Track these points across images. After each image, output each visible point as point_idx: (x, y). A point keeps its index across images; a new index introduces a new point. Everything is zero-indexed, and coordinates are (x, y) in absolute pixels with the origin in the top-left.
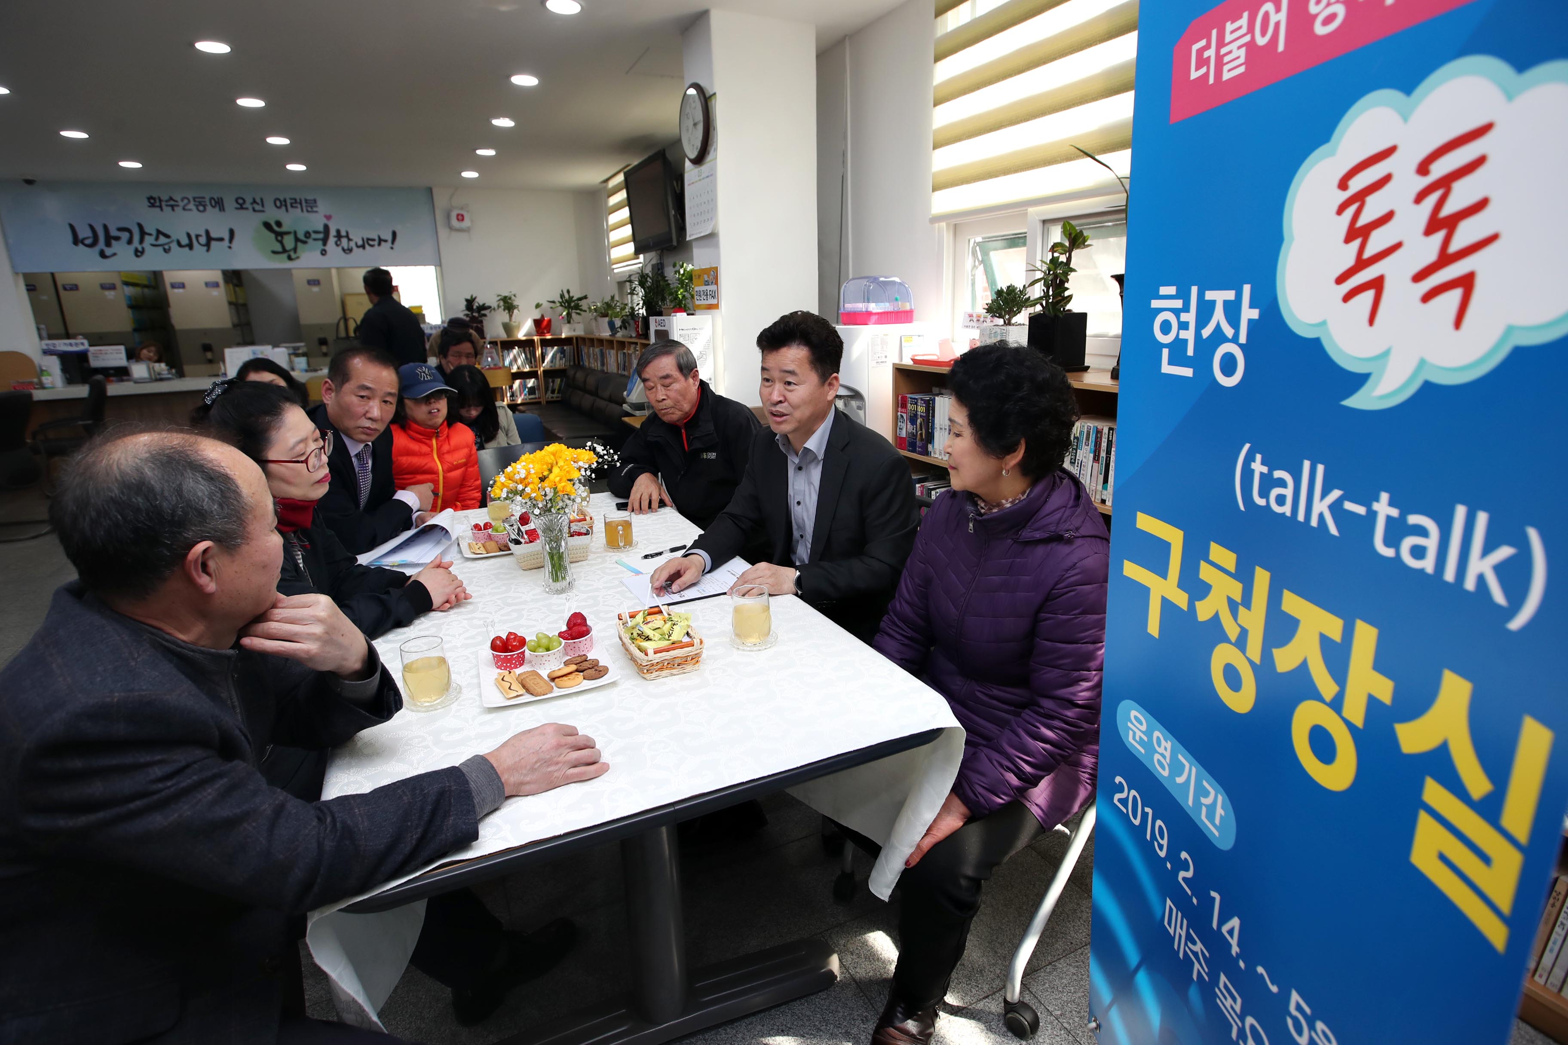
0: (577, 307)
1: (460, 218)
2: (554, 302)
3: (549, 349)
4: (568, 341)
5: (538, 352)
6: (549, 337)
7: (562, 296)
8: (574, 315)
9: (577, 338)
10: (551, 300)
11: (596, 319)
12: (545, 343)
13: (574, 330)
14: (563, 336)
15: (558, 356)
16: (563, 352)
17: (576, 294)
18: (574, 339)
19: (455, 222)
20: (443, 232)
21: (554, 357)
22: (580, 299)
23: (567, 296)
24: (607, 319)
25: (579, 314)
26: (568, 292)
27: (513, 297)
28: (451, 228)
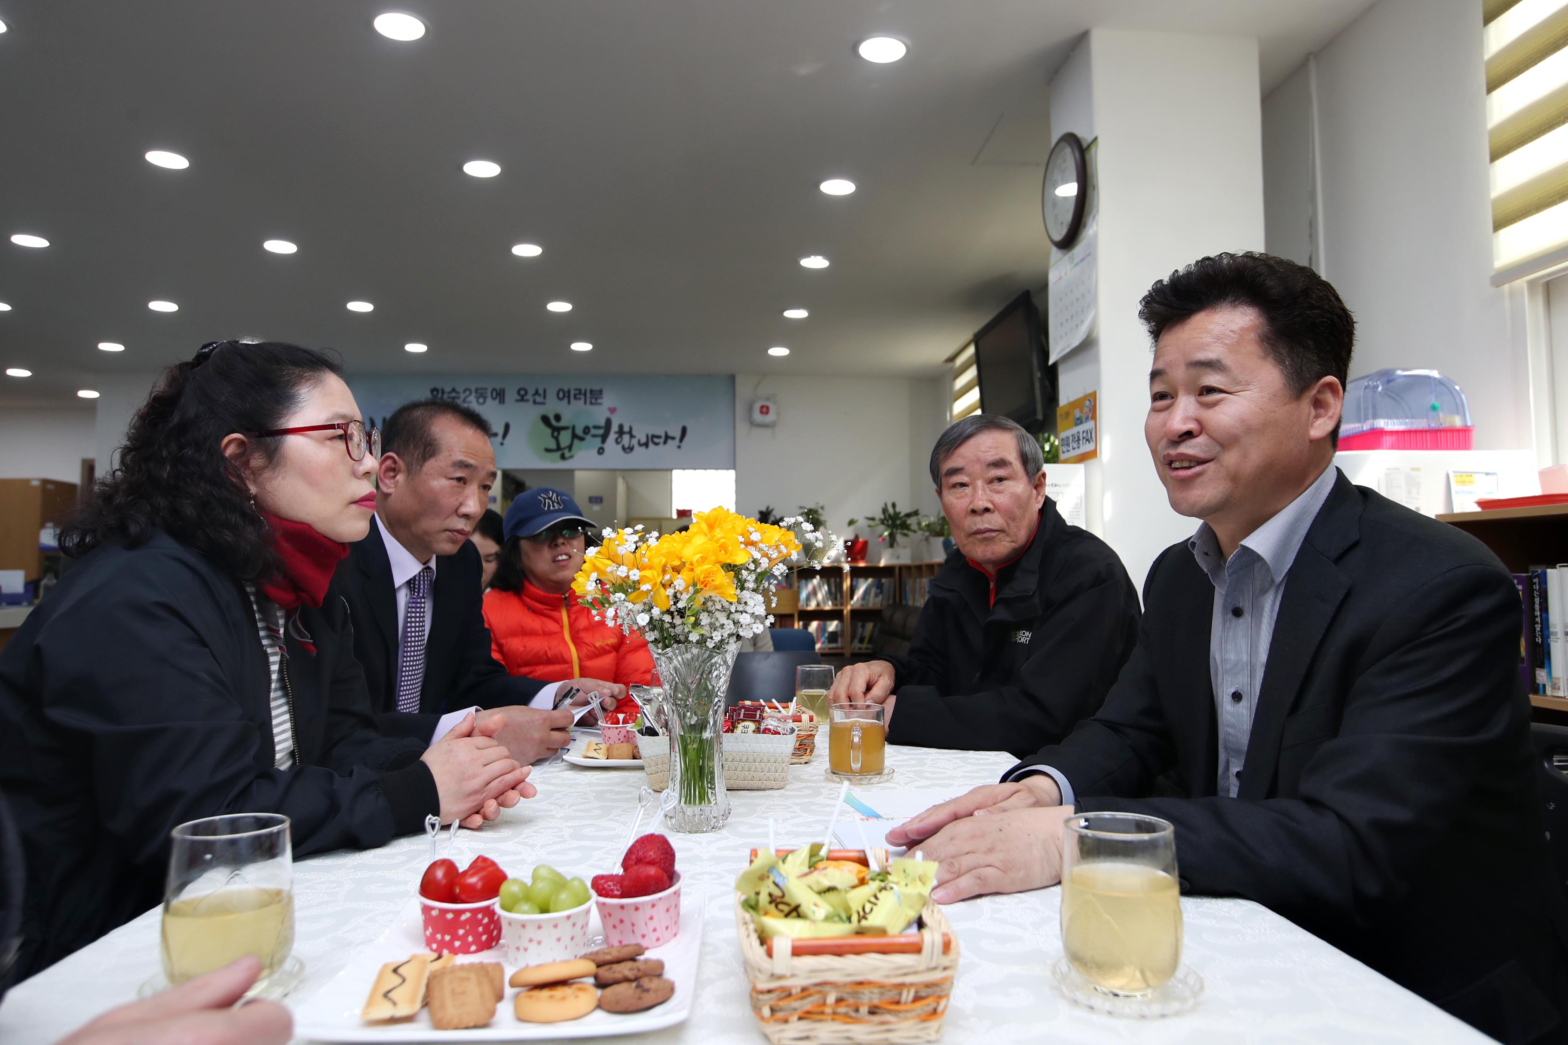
0: (905, 526)
1: (765, 410)
2: (873, 519)
3: (861, 580)
4: (888, 571)
5: (847, 584)
6: (862, 564)
7: (885, 511)
8: (899, 537)
9: (901, 568)
10: (870, 516)
11: (927, 539)
12: (856, 573)
13: (898, 558)
14: (882, 563)
15: (873, 591)
16: (880, 586)
17: (903, 508)
18: (897, 571)
19: (758, 417)
20: (742, 427)
21: (867, 592)
22: (908, 515)
23: (891, 510)
24: (941, 539)
25: (906, 535)
26: (894, 505)
27: (820, 511)
28: (753, 424)
